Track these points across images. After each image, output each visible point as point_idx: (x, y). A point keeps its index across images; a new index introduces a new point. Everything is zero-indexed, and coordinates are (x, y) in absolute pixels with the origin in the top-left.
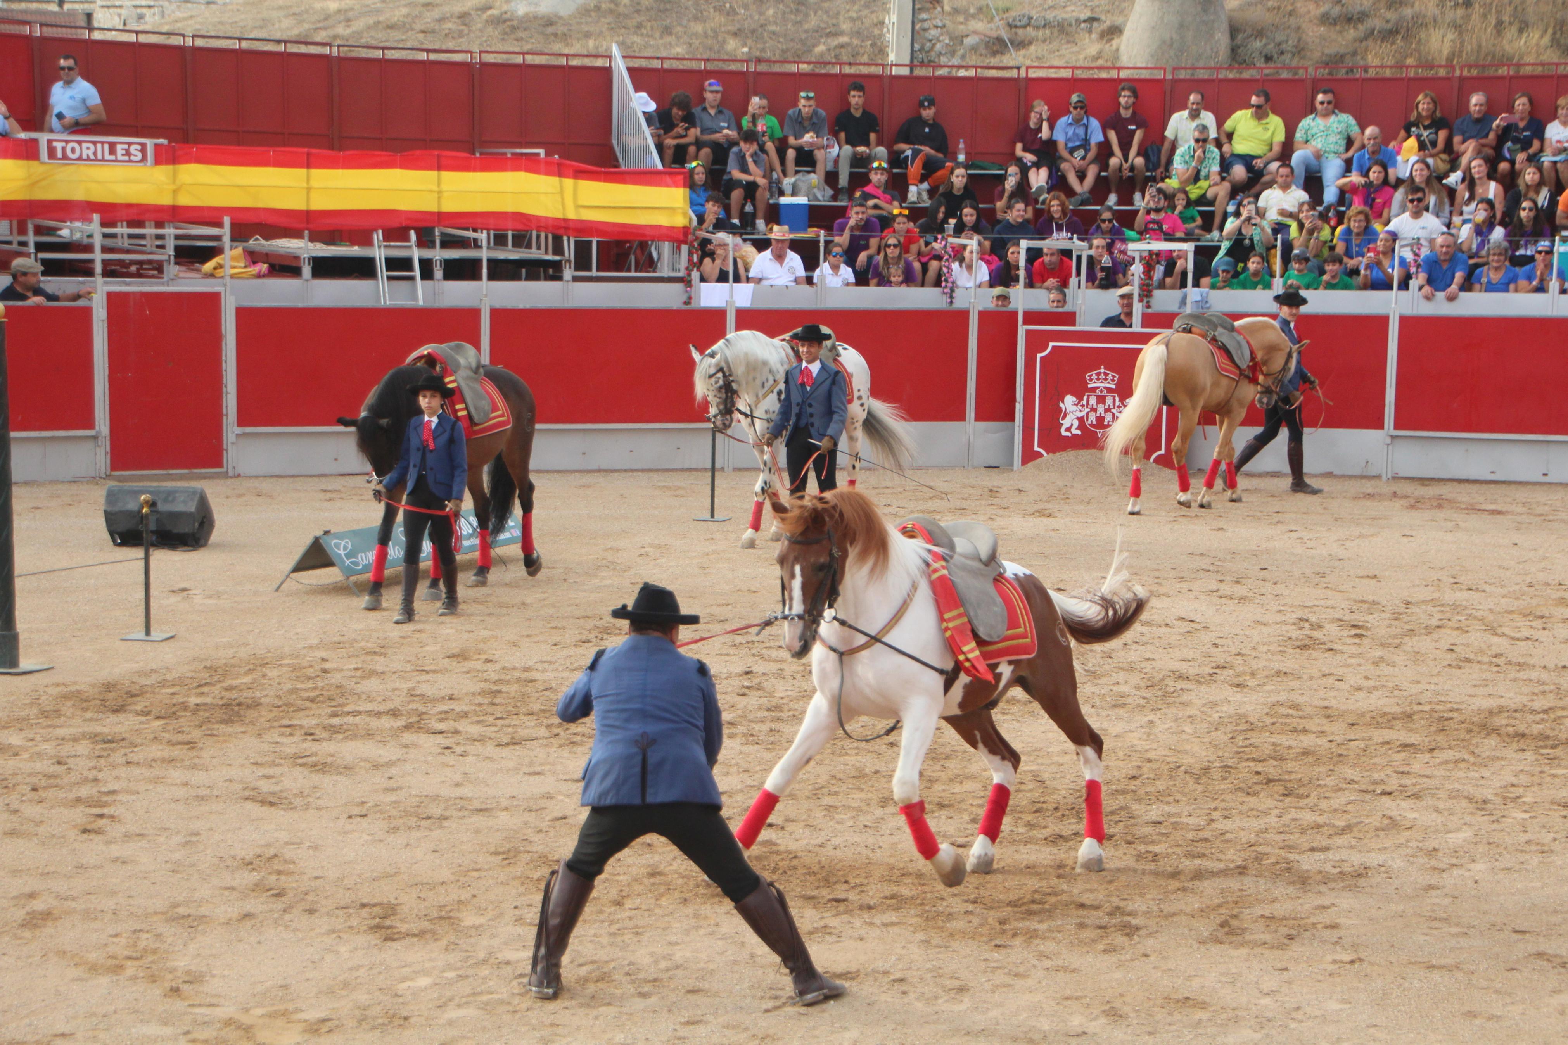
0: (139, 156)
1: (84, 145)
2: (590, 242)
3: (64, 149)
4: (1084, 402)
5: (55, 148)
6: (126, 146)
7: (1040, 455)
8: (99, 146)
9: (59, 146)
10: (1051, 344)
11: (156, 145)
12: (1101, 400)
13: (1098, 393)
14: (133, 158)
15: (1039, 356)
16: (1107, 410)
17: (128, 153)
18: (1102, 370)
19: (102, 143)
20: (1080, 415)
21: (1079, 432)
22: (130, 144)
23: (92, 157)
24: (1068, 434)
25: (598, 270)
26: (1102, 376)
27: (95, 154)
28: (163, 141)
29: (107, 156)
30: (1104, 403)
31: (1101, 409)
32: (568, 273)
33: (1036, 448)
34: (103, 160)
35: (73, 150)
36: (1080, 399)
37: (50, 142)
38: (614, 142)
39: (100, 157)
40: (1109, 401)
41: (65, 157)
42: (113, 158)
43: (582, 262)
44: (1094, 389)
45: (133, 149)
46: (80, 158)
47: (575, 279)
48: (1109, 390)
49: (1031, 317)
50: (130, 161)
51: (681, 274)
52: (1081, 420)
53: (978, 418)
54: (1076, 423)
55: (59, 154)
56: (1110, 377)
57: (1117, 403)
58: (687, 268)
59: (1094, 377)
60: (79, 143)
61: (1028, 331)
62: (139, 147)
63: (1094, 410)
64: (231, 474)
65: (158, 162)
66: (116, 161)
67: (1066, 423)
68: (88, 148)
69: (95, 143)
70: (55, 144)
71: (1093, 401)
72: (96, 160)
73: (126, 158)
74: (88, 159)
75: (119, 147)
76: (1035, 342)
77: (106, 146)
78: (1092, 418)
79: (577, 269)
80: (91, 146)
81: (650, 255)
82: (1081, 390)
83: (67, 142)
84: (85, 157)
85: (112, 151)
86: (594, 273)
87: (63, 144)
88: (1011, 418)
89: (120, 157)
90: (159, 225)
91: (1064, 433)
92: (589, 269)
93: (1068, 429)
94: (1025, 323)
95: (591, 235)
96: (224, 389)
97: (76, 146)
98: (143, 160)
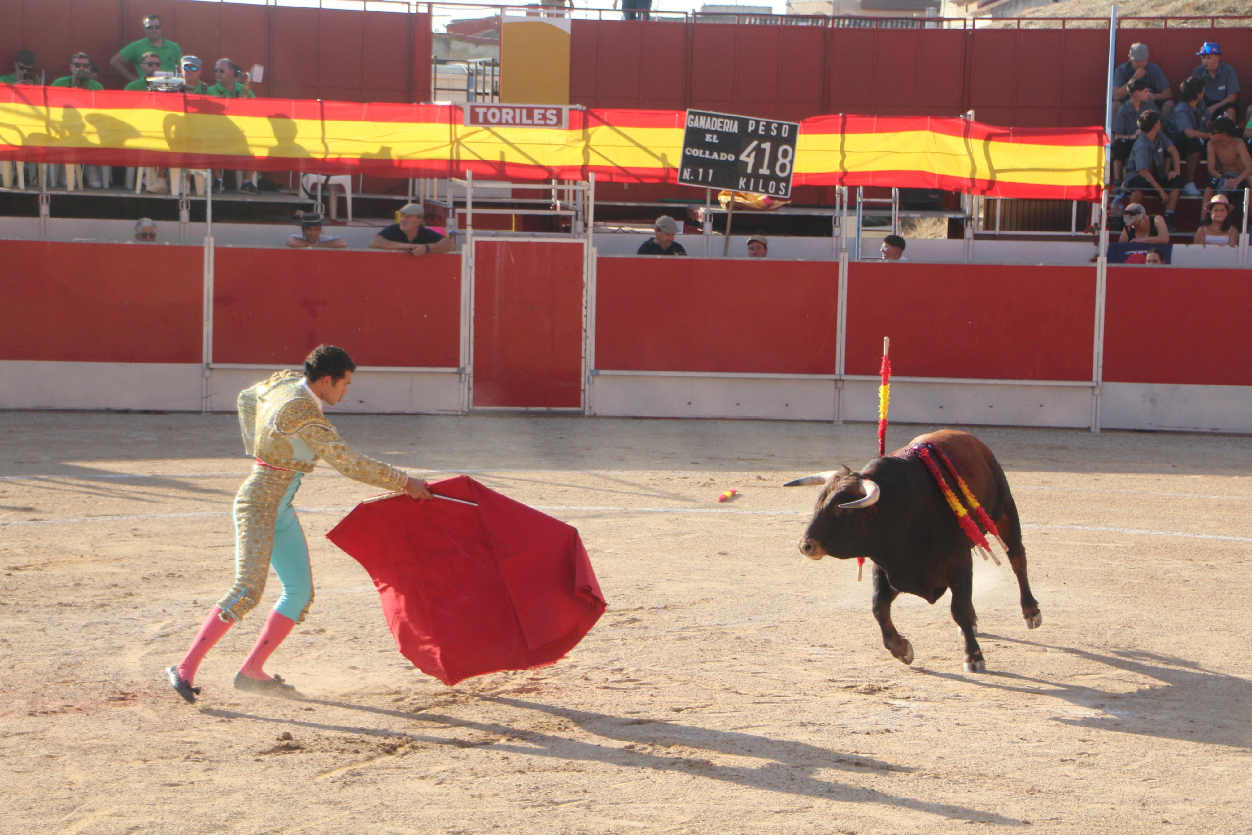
0: (555, 120)
1: (504, 111)
2: (995, 202)
3: (485, 114)
5: (477, 113)
6: (542, 111)
8: (518, 111)
9: (481, 111)
11: (571, 110)
14: (548, 122)
17: (544, 117)
19: (521, 108)
22: (546, 109)
23: (511, 121)
25: (1002, 229)
27: (514, 118)
28: (578, 106)
29: (525, 121)
32: (969, 231)
34: (521, 124)
35: (494, 115)
37: (473, 108)
39: (518, 121)
41: (486, 121)
42: (530, 122)
45: (548, 114)
46: (500, 123)
47: (977, 237)
50: (546, 125)
55: (481, 119)
60: (500, 108)
62: (554, 112)
64: (587, 413)
65: (573, 125)
66: (533, 125)
68: (508, 113)
69: (514, 109)
70: (477, 110)
72: (514, 124)
73: (542, 122)
74: (507, 124)
75: (536, 112)
77: (524, 112)
80: (511, 111)
83: (489, 108)
84: (504, 121)
85: (530, 116)
86: (997, 231)
87: (485, 110)
89: (536, 121)
95: (997, 194)
96: (584, 334)
97: (497, 111)
98: (558, 124)
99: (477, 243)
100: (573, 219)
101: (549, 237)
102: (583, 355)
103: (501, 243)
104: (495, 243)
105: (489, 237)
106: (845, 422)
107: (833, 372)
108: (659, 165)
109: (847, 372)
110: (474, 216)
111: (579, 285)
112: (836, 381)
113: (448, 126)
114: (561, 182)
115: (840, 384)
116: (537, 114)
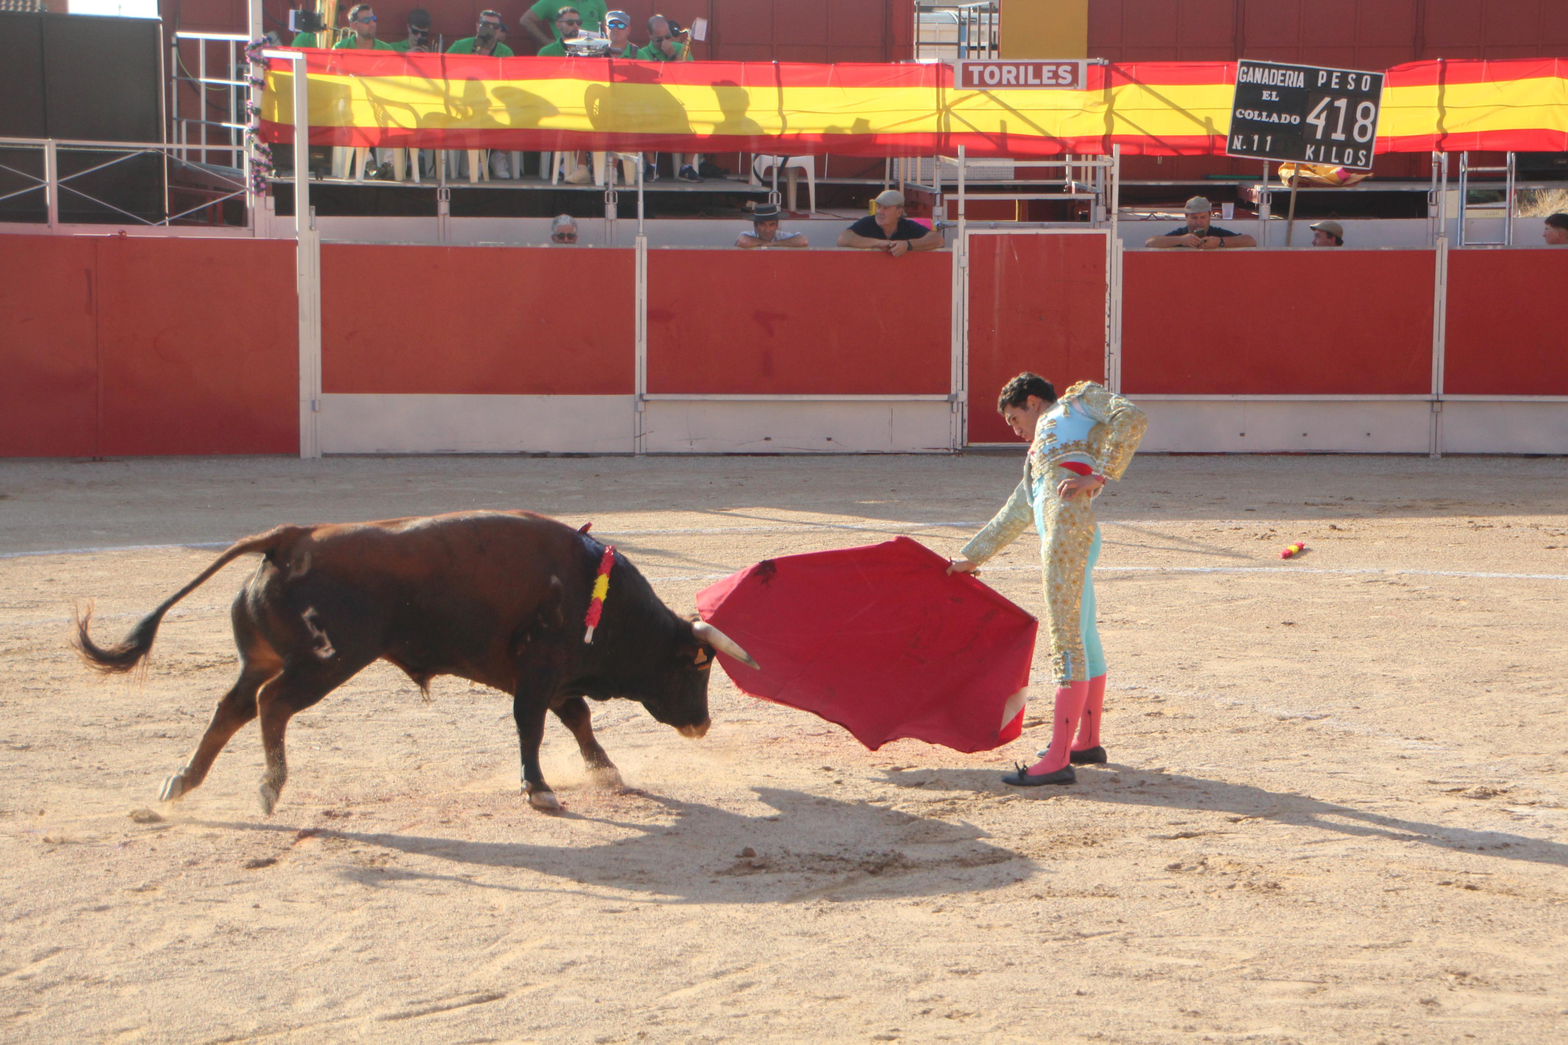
0: (1069, 78)
1: (1005, 69)
3: (981, 74)
5: (972, 72)
6: (1054, 68)
8: (1022, 68)
9: (976, 70)
11: (1089, 65)
14: (1061, 81)
17: (1056, 75)
19: (1026, 65)
22: (1058, 65)
23: (1013, 82)
27: (1017, 78)
28: (1099, 60)
29: (1031, 80)
34: (1026, 85)
35: (992, 75)
37: (965, 66)
41: (982, 82)
42: (1037, 81)
45: (1061, 71)
46: (999, 84)
50: (1058, 85)
55: (976, 80)
60: (1000, 66)
62: (1069, 68)
65: (1092, 85)
66: (1042, 85)
68: (1009, 72)
69: (1017, 65)
70: (971, 68)
72: (1018, 85)
73: (1053, 81)
74: (1009, 85)
75: (1045, 69)
77: (1031, 69)
80: (1013, 69)
83: (986, 65)
84: (1004, 82)
85: (1038, 74)
87: (981, 68)
89: (1046, 81)
96: (1107, 349)
97: (996, 70)
98: (1074, 83)
99: (971, 237)
100: (1093, 204)
101: (1063, 227)
102: (1106, 376)
103: (1002, 236)
104: (994, 237)
105: (985, 229)
106: (1445, 455)
107: (1428, 391)
108: (1202, 132)
109: (1447, 391)
110: (968, 203)
111: (1100, 287)
112: (1432, 402)
113: (934, 89)
114: (1077, 157)
115: (1437, 406)
116: (1046, 72)
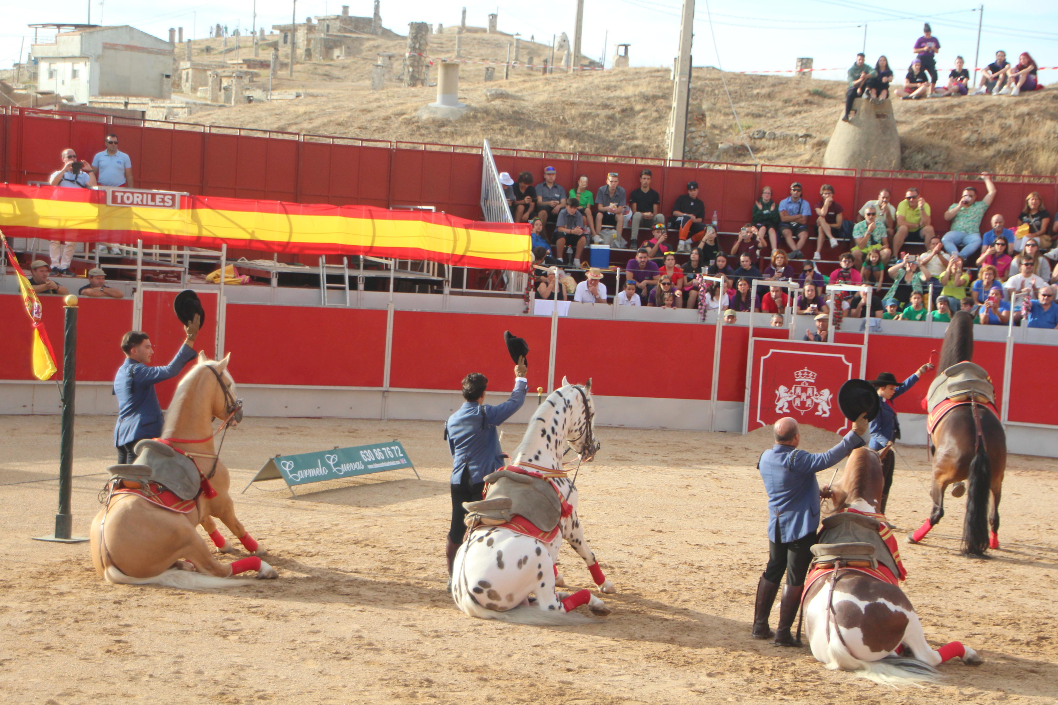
1: (136, 195)
2: (463, 269)
3: (122, 197)
4: (793, 391)
5: (117, 196)
6: (162, 196)
7: (761, 425)
8: (145, 196)
9: (119, 195)
10: (771, 351)
11: (182, 197)
12: (804, 390)
13: (802, 385)
14: (166, 204)
15: (763, 358)
16: (808, 397)
17: (163, 201)
18: (806, 370)
19: (147, 194)
20: (789, 399)
21: (788, 411)
22: (165, 195)
23: (140, 203)
24: (781, 412)
25: (467, 288)
26: (805, 374)
27: (142, 201)
28: (186, 194)
29: (150, 203)
30: (806, 392)
31: (804, 396)
32: (447, 289)
33: (758, 420)
34: (147, 205)
35: (128, 198)
36: (790, 388)
37: (113, 192)
38: (482, 204)
39: (145, 203)
40: (810, 391)
41: (123, 202)
42: (153, 204)
43: (457, 282)
44: (799, 383)
45: (166, 198)
46: (132, 204)
47: (452, 293)
48: (810, 384)
49: (758, 332)
50: (164, 206)
51: (523, 292)
52: (790, 403)
53: (720, 398)
54: (786, 405)
55: (119, 201)
56: (811, 375)
57: (815, 393)
58: (526, 289)
59: (800, 374)
60: (133, 193)
61: (756, 341)
62: (171, 197)
63: (799, 396)
65: (182, 207)
66: (155, 206)
67: (779, 404)
68: (138, 197)
69: (142, 194)
70: (117, 194)
71: (799, 390)
72: (142, 205)
73: (162, 204)
74: (137, 204)
75: (158, 197)
76: (761, 349)
77: (150, 196)
78: (798, 402)
79: (452, 287)
80: (140, 195)
81: (502, 279)
82: (790, 383)
83: (125, 192)
84: (135, 202)
85: (153, 199)
86: (464, 290)
87: (122, 194)
88: (742, 399)
89: (158, 203)
90: (180, 248)
91: (778, 411)
92: (461, 287)
93: (781, 409)
94: (754, 335)
95: (464, 264)
97: (130, 195)
98: (173, 206)
104: (157, 292)
106: (389, 420)
107: (381, 385)
108: (247, 237)
109: (392, 385)
110: (143, 271)
111: (215, 323)
112: (384, 392)
115: (386, 394)
